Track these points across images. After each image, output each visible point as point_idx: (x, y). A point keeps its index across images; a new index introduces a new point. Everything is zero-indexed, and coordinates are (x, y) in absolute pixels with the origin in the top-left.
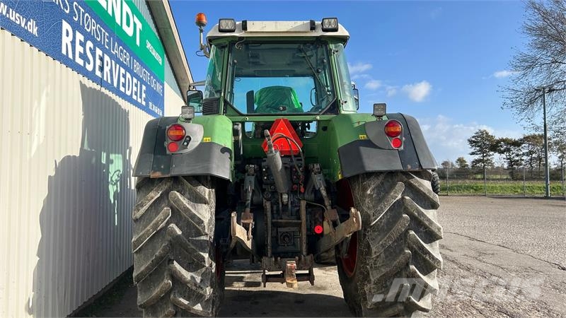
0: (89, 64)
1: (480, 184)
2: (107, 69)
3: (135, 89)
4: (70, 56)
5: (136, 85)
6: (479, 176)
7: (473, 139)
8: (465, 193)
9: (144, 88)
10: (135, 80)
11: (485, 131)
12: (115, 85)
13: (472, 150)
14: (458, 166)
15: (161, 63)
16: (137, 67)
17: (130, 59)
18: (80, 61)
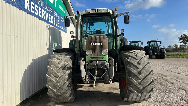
0: (36, 12)
1: (182, 53)
2: (43, 14)
3: (55, 21)
4: (29, 10)
5: (55, 20)
6: (182, 51)
7: (180, 37)
8: (176, 57)
9: (58, 21)
10: (55, 18)
11: (185, 34)
12: (47, 20)
13: (180, 41)
14: (174, 47)
15: (65, 13)
16: (55, 14)
17: (52, 11)
18: (33, 12)
